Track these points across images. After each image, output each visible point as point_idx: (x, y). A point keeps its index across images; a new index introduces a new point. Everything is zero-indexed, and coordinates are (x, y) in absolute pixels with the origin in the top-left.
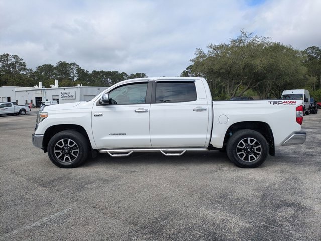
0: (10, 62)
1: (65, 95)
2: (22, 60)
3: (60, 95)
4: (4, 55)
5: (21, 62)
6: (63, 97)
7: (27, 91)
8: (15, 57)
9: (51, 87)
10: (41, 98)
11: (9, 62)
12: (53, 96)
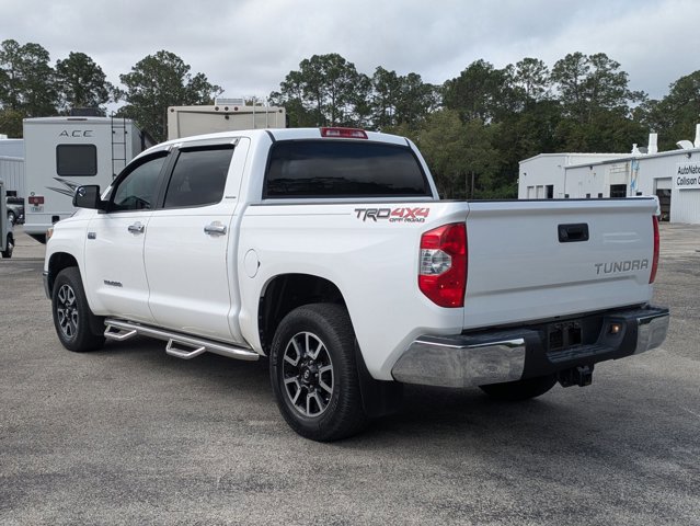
0: (584, 77)
1: (690, 176)
2: (618, 65)
3: (675, 176)
4: (569, 58)
5: (613, 72)
6: (683, 182)
7: (591, 166)
8: (599, 59)
9: (677, 147)
10: (625, 186)
11: (581, 79)
12: (657, 179)
